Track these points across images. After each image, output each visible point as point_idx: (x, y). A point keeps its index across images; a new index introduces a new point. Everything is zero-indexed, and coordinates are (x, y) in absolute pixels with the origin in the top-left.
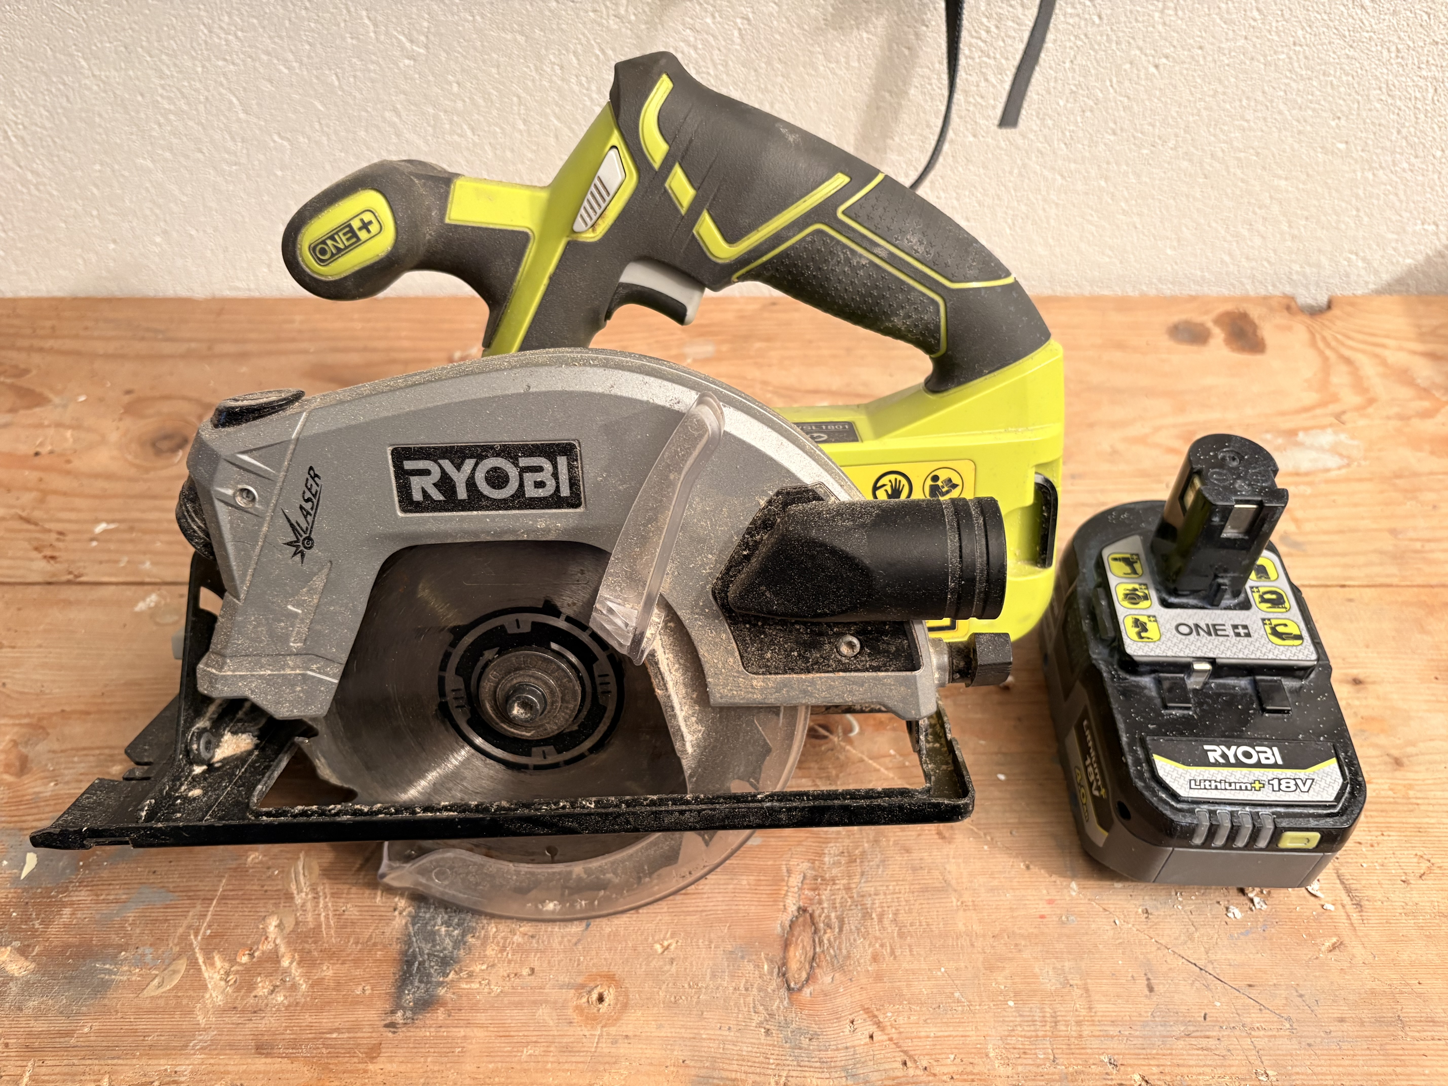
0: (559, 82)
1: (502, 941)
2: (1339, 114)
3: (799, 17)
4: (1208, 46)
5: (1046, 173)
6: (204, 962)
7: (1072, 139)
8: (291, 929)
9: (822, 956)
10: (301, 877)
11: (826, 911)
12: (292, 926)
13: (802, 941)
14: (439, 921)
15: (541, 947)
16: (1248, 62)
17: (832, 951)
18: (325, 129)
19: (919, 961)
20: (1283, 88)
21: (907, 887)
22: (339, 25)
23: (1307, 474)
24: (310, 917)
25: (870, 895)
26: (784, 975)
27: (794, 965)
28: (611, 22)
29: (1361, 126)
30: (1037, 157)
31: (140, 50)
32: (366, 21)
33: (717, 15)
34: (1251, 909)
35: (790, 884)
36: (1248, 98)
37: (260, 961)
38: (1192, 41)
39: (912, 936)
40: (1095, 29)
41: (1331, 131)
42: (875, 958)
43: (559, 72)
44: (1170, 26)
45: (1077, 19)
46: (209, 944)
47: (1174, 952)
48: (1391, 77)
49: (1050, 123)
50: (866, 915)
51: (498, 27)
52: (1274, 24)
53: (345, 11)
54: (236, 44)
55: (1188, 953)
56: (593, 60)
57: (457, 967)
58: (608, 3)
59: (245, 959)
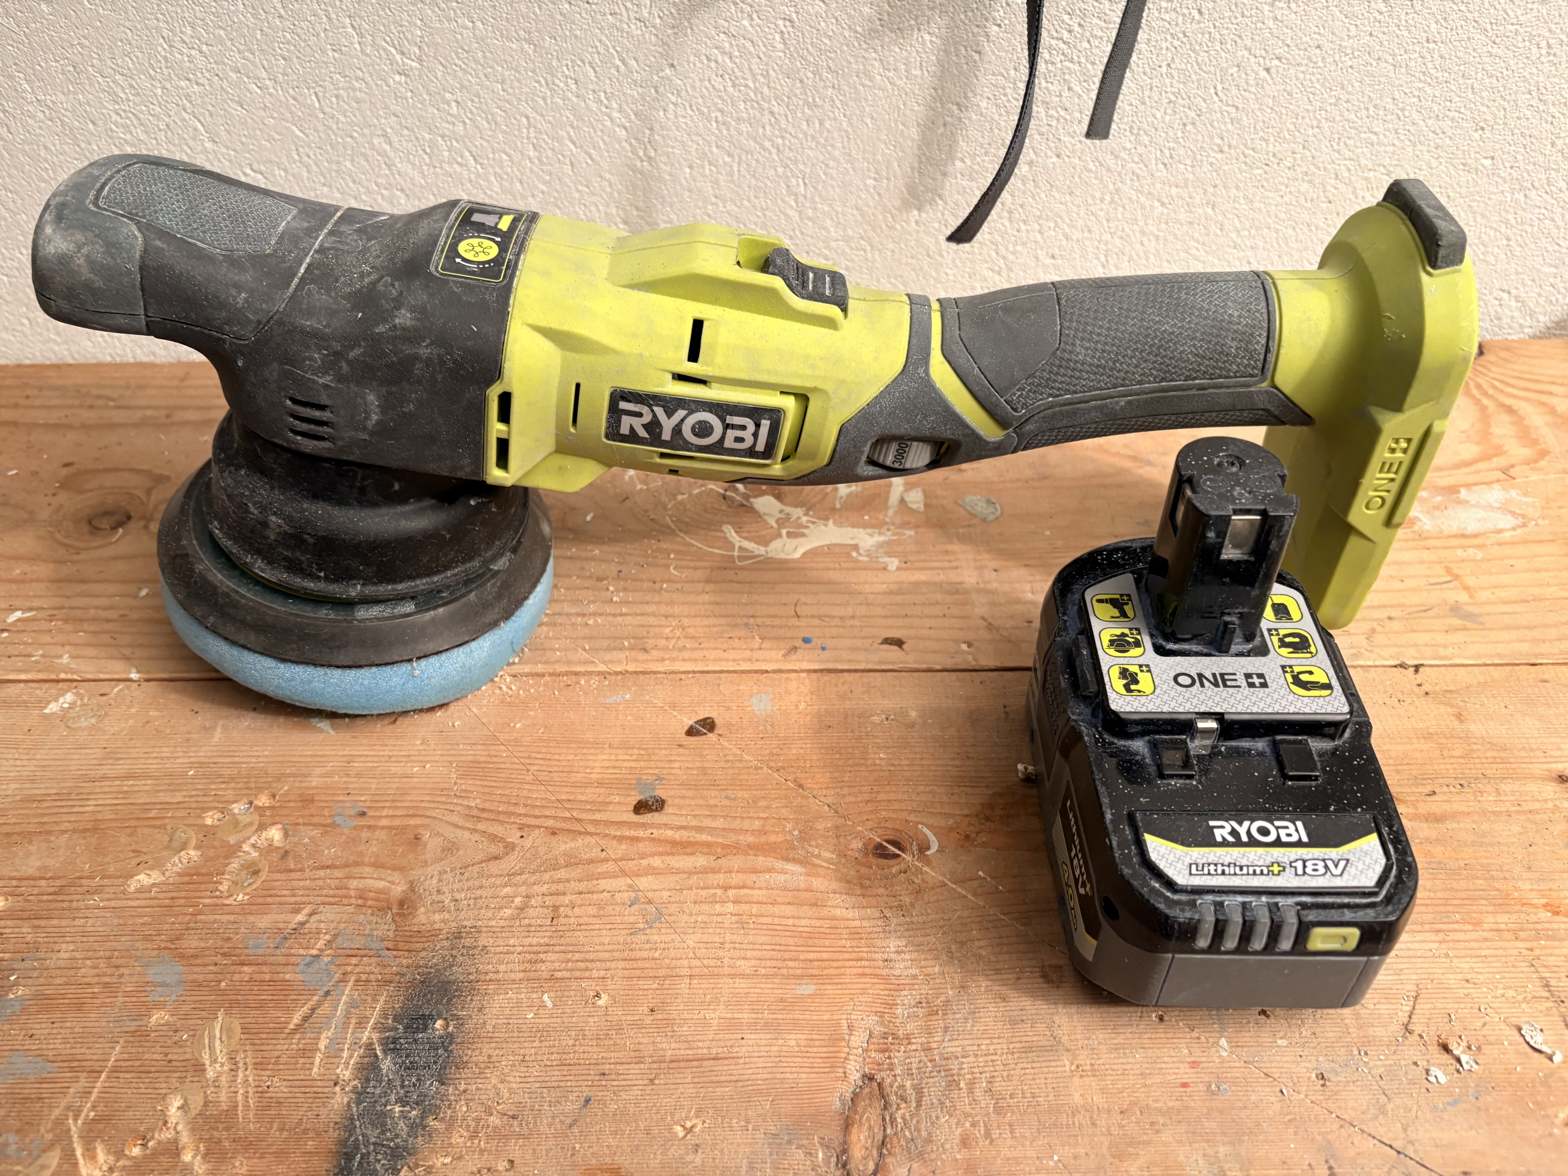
0: (574, 99)
1: (473, 1124)
2: (1482, 124)
3: (850, 17)
4: (1327, 46)
5: (1143, 199)
6: (83, 1155)
7: (1171, 157)
8: (197, 1111)
9: (895, 1140)
10: (218, 1042)
11: (899, 1078)
12: (199, 1108)
13: (868, 1119)
14: (393, 1098)
15: (525, 1131)
16: (1375, 64)
17: (907, 1133)
18: (305, 159)
19: (1023, 1145)
20: (1416, 93)
21: (1005, 1046)
22: (318, 35)
23: (1475, 536)
24: (223, 1096)
25: (957, 1058)
26: (844, 1166)
27: (857, 1153)
28: (633, 27)
29: (1509, 138)
30: (1132, 180)
31: (90, 69)
32: (350, 30)
33: (755, 16)
34: (1458, 1071)
35: (852, 1044)
36: (1375, 106)
37: (155, 1154)
38: (1308, 39)
39: (1013, 1113)
40: (1195, 26)
41: (1475, 144)
42: (965, 1142)
43: (573, 86)
44: (1282, 22)
45: (1174, 15)
46: (91, 1130)
47: (1362, 1131)
48: (1541, 79)
49: (1146, 139)
50: (952, 1083)
51: (502, 35)
52: (1403, 17)
53: (325, 19)
54: (200, 61)
55: (1382, 1133)
56: (613, 71)
57: (411, 1161)
58: (629, 4)
59: (136, 1151)
